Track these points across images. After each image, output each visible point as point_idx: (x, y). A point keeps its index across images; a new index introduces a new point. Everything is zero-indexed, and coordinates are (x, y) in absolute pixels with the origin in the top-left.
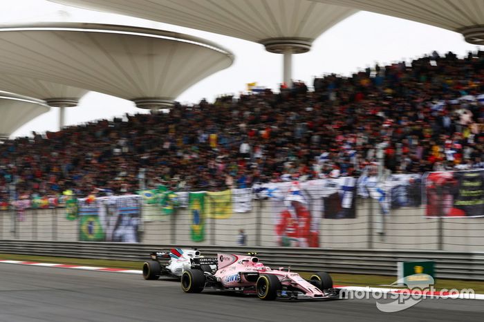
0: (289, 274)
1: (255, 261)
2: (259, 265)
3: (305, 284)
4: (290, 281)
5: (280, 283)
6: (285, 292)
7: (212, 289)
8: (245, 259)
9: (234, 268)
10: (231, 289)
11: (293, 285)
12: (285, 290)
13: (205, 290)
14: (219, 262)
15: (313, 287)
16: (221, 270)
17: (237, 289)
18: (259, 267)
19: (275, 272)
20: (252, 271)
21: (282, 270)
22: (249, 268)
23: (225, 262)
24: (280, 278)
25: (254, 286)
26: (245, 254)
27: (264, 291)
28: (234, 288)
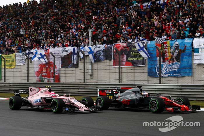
0: (69, 98)
1: (50, 91)
2: (53, 93)
3: (78, 104)
4: (70, 102)
5: (65, 103)
6: (68, 108)
7: (26, 107)
8: (44, 90)
9: (38, 95)
10: (36, 107)
11: (72, 105)
12: (67, 107)
13: (22, 108)
14: (30, 92)
15: (83, 106)
16: (31, 96)
17: (40, 107)
18: (52, 94)
19: (61, 97)
20: (48, 97)
21: (65, 96)
22: (47, 95)
23: (33, 92)
24: (64, 101)
25: (50, 105)
26: (44, 87)
27: (55, 108)
28: (38, 106)
